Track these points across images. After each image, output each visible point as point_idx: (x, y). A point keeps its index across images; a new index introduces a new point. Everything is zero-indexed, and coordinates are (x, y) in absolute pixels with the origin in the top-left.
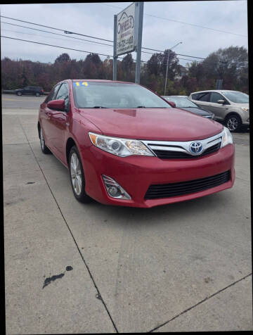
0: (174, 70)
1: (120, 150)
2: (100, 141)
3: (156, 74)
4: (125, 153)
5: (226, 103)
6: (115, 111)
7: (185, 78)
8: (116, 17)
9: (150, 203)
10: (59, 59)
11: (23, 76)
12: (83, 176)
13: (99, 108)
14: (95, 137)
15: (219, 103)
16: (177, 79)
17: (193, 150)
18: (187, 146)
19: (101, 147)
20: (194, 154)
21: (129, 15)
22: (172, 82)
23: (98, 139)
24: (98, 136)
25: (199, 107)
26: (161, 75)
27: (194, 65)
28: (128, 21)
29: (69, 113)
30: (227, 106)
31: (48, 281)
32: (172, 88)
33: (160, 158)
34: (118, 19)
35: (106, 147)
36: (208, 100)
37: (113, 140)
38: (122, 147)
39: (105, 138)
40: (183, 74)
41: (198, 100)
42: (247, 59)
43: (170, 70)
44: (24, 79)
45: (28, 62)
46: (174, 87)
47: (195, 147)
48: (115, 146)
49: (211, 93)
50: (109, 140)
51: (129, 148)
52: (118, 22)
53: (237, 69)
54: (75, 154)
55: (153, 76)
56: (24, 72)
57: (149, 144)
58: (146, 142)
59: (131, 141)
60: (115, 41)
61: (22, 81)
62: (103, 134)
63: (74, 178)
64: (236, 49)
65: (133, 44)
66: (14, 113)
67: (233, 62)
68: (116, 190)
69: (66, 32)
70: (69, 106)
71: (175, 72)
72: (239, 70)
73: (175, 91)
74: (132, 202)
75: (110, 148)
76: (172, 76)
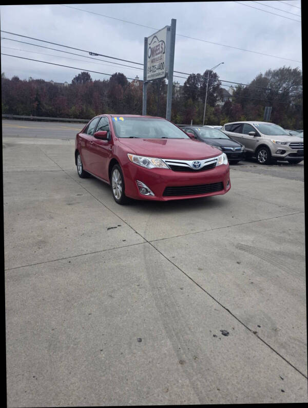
0: (215, 95)
1: (148, 164)
2: (135, 159)
3: (194, 99)
4: (151, 166)
5: (257, 135)
6: (144, 140)
7: (227, 104)
8: (146, 40)
9: (166, 199)
10: (77, 79)
11: (37, 99)
12: (123, 185)
13: (133, 138)
14: (132, 157)
15: (250, 135)
16: (218, 105)
17: (195, 166)
18: (190, 163)
19: (135, 163)
20: (195, 168)
21: (160, 40)
22: (213, 109)
23: (134, 158)
24: (134, 156)
25: (231, 138)
26: (200, 99)
27: (239, 88)
28: (159, 45)
29: (111, 141)
30: (258, 138)
31: (109, 229)
32: (212, 116)
33: (173, 170)
34: (149, 42)
35: (139, 163)
36: (241, 132)
37: (143, 158)
38: (149, 163)
39: (138, 157)
40: (226, 99)
41: (232, 131)
42: (302, 83)
43: (211, 95)
44: (37, 103)
45: (40, 82)
46: (215, 114)
47: (196, 164)
48: (144, 162)
49: (243, 124)
50: (141, 158)
51: (154, 163)
52: (149, 46)
53: (290, 94)
54: (116, 170)
55: (190, 101)
56: (37, 94)
57: (166, 161)
58: (164, 160)
59: (155, 159)
60: (145, 65)
61: (35, 104)
62: (137, 154)
63: (115, 188)
64: (288, 70)
65: (164, 70)
66: (32, 143)
67: (284, 85)
68: (145, 191)
69: (91, 53)
70: (111, 136)
71: (217, 96)
72: (292, 96)
73: (216, 119)
74: (155, 197)
75: (142, 163)
76: (212, 102)
